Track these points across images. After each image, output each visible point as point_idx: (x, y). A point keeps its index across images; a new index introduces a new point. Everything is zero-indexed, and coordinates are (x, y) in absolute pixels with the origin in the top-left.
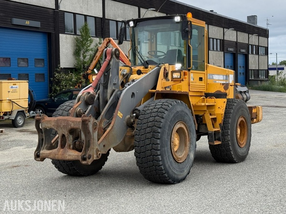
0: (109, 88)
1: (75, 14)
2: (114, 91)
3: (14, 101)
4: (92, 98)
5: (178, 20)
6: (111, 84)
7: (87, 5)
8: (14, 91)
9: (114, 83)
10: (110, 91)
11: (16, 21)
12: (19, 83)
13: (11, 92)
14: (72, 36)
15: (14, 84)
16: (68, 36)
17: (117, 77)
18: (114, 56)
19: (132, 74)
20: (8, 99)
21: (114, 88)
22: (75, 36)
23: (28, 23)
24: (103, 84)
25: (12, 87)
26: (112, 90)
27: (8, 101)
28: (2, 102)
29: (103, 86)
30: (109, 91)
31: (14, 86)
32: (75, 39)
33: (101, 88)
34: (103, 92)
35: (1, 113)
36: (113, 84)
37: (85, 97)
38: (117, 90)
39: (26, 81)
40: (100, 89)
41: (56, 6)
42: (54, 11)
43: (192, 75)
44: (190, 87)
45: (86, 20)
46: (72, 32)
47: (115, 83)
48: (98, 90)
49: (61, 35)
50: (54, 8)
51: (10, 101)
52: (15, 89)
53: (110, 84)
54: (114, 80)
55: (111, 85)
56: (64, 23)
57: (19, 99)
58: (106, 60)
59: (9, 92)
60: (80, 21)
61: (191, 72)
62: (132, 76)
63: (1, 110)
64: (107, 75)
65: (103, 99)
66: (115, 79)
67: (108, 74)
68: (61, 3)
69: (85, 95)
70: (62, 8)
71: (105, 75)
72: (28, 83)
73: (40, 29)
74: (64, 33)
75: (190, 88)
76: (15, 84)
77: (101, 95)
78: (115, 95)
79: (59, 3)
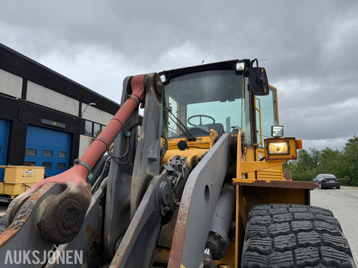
0: (136, 171)
1: (93, 123)
2: (148, 180)
3: (27, 185)
4: (74, 209)
5: (241, 67)
6: (143, 160)
7: (103, 118)
8: (29, 176)
9: (150, 156)
10: (141, 178)
11: (44, 121)
12: (35, 169)
13: (25, 176)
14: (90, 137)
15: (29, 170)
16: (86, 137)
17: (157, 144)
18: (151, 88)
19: (168, 150)
20: (21, 183)
21: (148, 172)
22: (92, 138)
23: (54, 124)
24: (120, 159)
25: (27, 172)
26: (145, 176)
27: (21, 185)
28: (14, 186)
29: (119, 164)
30: (137, 179)
31: (29, 171)
32: (92, 139)
33: (113, 170)
34: (119, 181)
35: (13, 196)
36: (147, 161)
37: (41, 205)
38: (157, 178)
39: (43, 167)
40: (110, 173)
41: (79, 115)
42: (78, 118)
43: (260, 155)
44: (258, 174)
45: (101, 127)
46: (90, 135)
47: (154, 157)
48: (104, 176)
49: (81, 136)
50: (78, 116)
51: (23, 185)
52: (30, 174)
53: (141, 160)
54: (150, 150)
55: (142, 162)
56: (85, 128)
57: (34, 183)
58: (132, 96)
59: (24, 176)
60: (97, 128)
61: (258, 151)
62: (167, 151)
63: (13, 193)
64: (130, 137)
65: (114, 203)
66: (152, 147)
67: (134, 134)
68: (83, 114)
69: (40, 200)
70: (84, 117)
71: (125, 137)
72: (44, 169)
73: (64, 129)
74: (84, 134)
75: (258, 176)
76: (31, 170)
77: (111, 192)
78: (154, 192)
79: (82, 113)
